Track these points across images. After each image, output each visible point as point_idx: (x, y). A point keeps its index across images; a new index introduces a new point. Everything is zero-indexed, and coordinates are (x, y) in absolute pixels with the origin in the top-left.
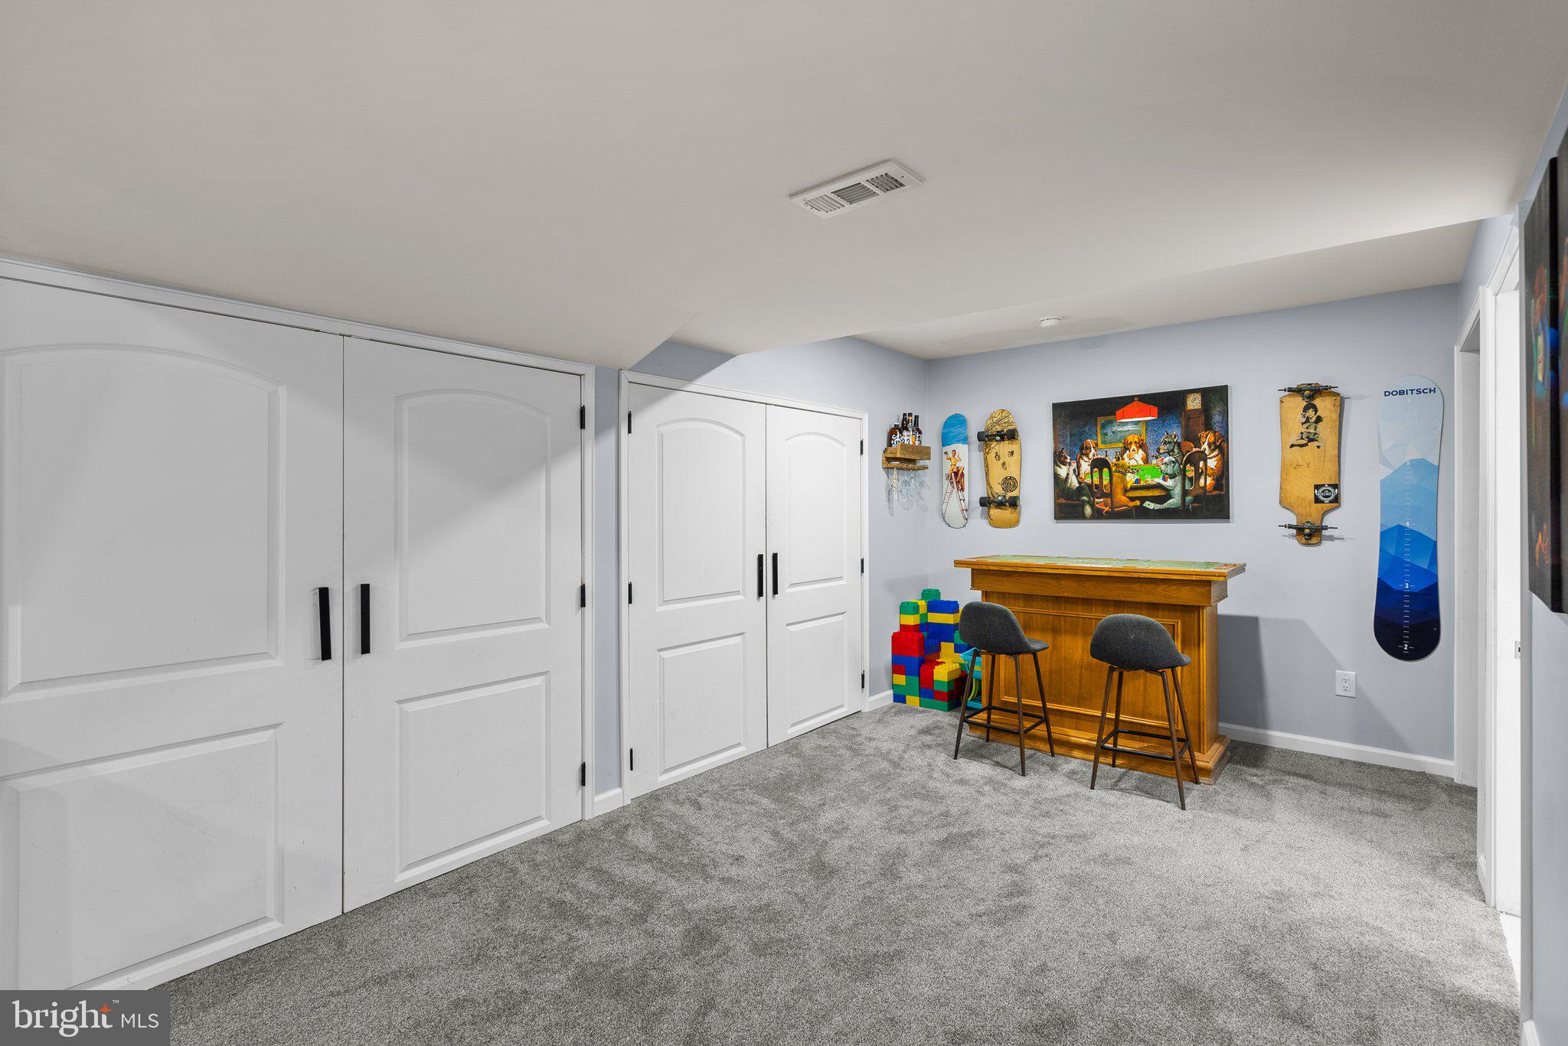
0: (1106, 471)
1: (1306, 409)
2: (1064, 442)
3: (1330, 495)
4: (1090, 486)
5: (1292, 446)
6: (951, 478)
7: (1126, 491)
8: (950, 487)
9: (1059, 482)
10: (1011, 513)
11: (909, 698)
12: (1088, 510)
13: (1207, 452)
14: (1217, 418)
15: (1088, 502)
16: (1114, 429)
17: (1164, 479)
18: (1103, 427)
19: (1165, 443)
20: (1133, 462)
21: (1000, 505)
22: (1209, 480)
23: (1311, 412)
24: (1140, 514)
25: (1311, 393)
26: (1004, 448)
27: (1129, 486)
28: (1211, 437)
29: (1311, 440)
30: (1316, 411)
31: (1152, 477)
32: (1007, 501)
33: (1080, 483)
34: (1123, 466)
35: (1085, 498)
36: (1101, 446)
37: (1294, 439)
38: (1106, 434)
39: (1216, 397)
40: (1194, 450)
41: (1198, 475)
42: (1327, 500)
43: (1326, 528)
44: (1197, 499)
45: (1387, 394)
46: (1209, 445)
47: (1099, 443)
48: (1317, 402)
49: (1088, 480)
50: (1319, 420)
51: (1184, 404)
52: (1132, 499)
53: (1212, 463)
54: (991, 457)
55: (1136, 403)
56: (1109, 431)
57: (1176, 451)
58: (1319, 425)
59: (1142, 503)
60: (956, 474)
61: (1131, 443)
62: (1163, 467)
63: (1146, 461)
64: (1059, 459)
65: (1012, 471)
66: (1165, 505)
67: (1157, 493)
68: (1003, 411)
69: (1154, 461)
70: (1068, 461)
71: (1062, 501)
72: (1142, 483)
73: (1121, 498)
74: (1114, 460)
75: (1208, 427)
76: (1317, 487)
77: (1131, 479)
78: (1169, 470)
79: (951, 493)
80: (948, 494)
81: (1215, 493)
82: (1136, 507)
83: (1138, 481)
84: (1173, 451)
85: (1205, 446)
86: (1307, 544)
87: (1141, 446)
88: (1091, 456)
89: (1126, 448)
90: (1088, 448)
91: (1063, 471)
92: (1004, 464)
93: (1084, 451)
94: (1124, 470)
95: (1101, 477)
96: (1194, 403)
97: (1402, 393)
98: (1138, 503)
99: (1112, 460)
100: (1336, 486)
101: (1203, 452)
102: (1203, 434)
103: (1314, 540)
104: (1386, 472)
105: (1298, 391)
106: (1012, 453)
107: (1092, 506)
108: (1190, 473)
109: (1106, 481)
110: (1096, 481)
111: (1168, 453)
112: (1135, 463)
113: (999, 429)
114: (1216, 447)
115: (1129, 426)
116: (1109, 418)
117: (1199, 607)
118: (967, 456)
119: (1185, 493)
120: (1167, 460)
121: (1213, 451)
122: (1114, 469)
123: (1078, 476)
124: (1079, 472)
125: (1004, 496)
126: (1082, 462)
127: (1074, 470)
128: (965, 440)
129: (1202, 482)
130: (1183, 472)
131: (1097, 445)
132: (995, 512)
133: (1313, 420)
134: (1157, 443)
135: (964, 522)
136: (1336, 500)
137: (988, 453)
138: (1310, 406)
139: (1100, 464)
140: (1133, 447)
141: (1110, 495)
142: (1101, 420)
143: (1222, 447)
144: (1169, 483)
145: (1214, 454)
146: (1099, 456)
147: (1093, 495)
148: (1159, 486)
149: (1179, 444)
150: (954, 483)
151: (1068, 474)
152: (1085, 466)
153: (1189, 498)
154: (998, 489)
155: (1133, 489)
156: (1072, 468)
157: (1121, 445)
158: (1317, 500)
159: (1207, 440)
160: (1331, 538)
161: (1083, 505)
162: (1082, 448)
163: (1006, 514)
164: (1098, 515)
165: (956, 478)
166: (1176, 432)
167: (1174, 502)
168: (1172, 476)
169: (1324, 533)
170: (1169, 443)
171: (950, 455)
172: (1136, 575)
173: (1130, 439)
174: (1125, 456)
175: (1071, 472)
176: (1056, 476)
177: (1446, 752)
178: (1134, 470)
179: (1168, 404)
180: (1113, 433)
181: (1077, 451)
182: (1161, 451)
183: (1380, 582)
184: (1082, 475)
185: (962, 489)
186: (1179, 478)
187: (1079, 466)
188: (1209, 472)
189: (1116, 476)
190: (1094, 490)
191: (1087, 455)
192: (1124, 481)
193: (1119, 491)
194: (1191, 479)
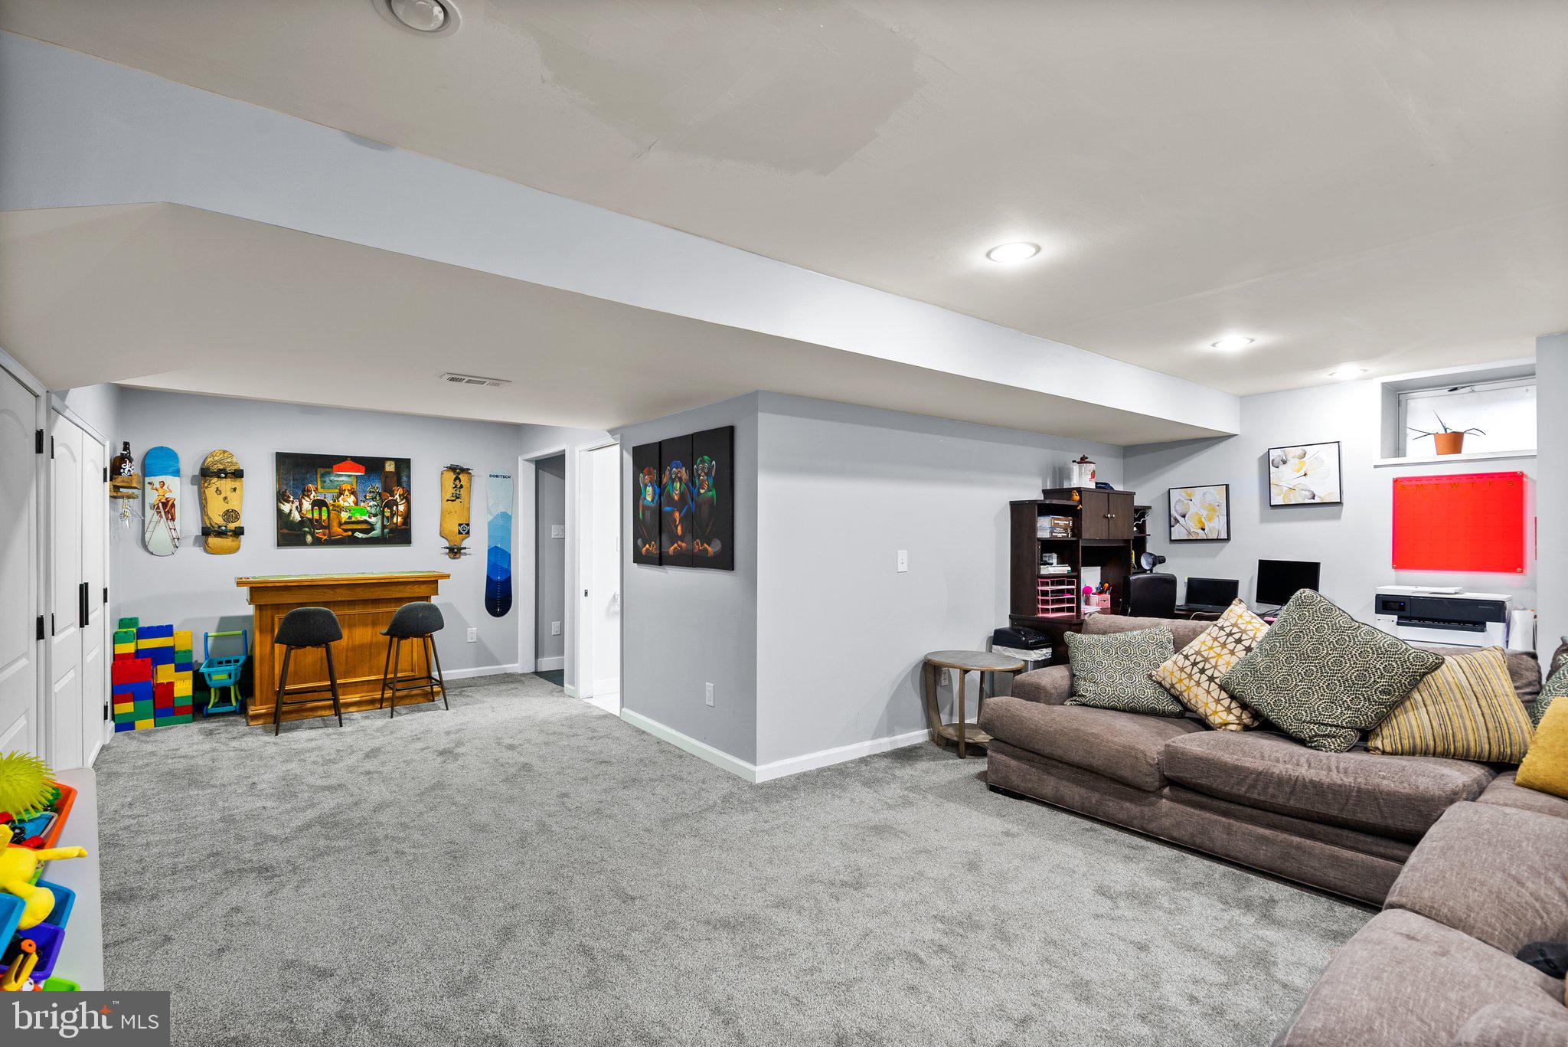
0: (324, 509)
1: (455, 480)
2: (287, 484)
3: (465, 530)
4: (311, 520)
5: (448, 500)
6: (158, 508)
7: (340, 524)
8: (156, 517)
9: (282, 518)
10: (233, 541)
11: (138, 724)
12: (309, 538)
13: (398, 500)
14: (405, 479)
15: (310, 533)
16: (332, 478)
17: (370, 517)
18: (322, 476)
19: (370, 492)
20: (346, 504)
21: (221, 533)
22: (400, 519)
23: (457, 482)
24: (352, 541)
25: (458, 471)
26: (226, 485)
27: (343, 521)
28: (400, 491)
29: (458, 498)
30: (460, 481)
31: (361, 515)
32: (231, 531)
33: (301, 517)
34: (338, 506)
35: (307, 529)
36: (320, 490)
37: (449, 496)
38: (325, 482)
39: (403, 465)
40: (390, 498)
41: (392, 515)
42: (464, 533)
43: (465, 548)
44: (391, 531)
45: (491, 476)
46: (400, 496)
47: (319, 487)
48: (460, 476)
49: (309, 516)
50: (461, 487)
51: (383, 467)
52: (346, 530)
53: (401, 508)
54: (210, 492)
55: (349, 462)
56: (327, 480)
57: (378, 498)
58: (462, 490)
59: (353, 533)
60: (165, 505)
61: (345, 490)
62: (368, 509)
63: (356, 504)
64: (281, 497)
65: (233, 505)
66: (370, 535)
67: (364, 526)
68: (224, 452)
69: (362, 504)
70: (291, 499)
71: (286, 531)
72: (353, 519)
73: (337, 530)
74: (331, 502)
75: (399, 484)
76: (460, 525)
77: (344, 516)
78: (373, 511)
79: (158, 522)
80: (153, 524)
81: (403, 527)
82: (348, 536)
83: (350, 518)
84: (375, 498)
85: (397, 496)
86: (454, 558)
87: (353, 493)
88: (312, 496)
89: (341, 493)
90: (309, 491)
91: (286, 508)
92: (225, 498)
93: (306, 493)
94: (340, 509)
95: (320, 514)
96: (390, 467)
97: (497, 476)
98: (350, 533)
99: (329, 501)
100: (468, 525)
101: (396, 500)
102: (396, 488)
103: (457, 556)
104: (490, 518)
105: (453, 469)
106: (235, 489)
107: (313, 535)
108: (387, 514)
109: (325, 516)
110: (316, 516)
111: (372, 499)
112: (348, 505)
113: (222, 467)
114: (404, 498)
115: (344, 477)
116: (328, 470)
117: (427, 597)
118: (178, 489)
119: (384, 527)
120: (372, 503)
121: (402, 500)
122: (331, 508)
123: (300, 512)
124: (299, 509)
125: (226, 527)
126: (303, 501)
127: (297, 507)
128: (177, 473)
129: (395, 520)
130: (383, 513)
131: (317, 489)
132: (213, 541)
133: (458, 486)
134: (365, 491)
135: (172, 549)
136: (468, 533)
137: (207, 487)
138: (457, 478)
139: (319, 504)
140: (347, 493)
141: (328, 527)
142: (321, 471)
143: (407, 497)
144: (373, 520)
145: (403, 502)
146: (319, 498)
147: (315, 527)
148: (365, 522)
149: (380, 494)
150: (163, 513)
151: (291, 510)
152: (307, 505)
153: (386, 530)
154: (218, 520)
155: (346, 523)
156: (294, 506)
157: (337, 491)
158: (460, 533)
159: (398, 493)
160: (465, 554)
161: (306, 533)
162: (304, 491)
163: (228, 542)
164: (318, 542)
165: (164, 508)
166: (378, 486)
167: (376, 532)
168: (375, 515)
169: (462, 551)
170: (373, 492)
171: (157, 485)
172: (396, 580)
173: (344, 487)
174: (340, 499)
175: (294, 509)
176: (279, 512)
177: (515, 660)
178: (347, 510)
179: (372, 466)
180: (331, 481)
181: (300, 492)
182: (367, 497)
183: (488, 577)
184: (304, 512)
185: (173, 519)
186: (379, 517)
187: (301, 504)
188: (400, 513)
189: (333, 513)
190: (314, 524)
191: (308, 496)
192: (339, 517)
193: (335, 524)
194: (388, 518)
